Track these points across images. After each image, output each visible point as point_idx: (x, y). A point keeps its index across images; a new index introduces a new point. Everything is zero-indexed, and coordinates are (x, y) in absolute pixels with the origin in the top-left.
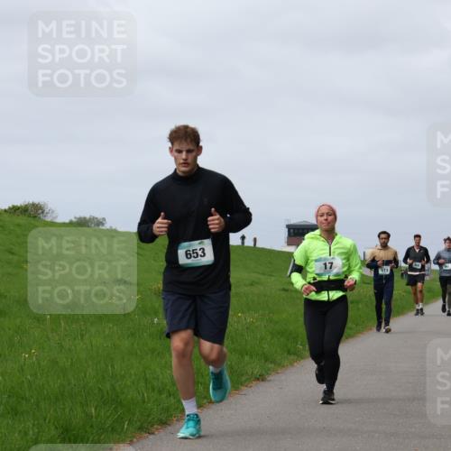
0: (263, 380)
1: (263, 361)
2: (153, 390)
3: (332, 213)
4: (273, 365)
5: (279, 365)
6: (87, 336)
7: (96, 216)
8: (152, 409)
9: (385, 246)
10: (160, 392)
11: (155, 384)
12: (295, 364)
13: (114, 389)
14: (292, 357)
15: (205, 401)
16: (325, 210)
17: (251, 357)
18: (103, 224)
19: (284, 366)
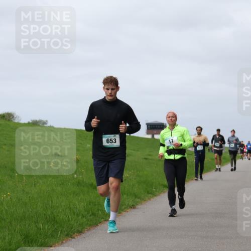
0: (134, 208)
1: (134, 198)
2: (74, 213)
3: (175, 116)
4: (139, 200)
5: (143, 199)
6: (38, 184)
7: (42, 119)
8: (73, 224)
9: (199, 134)
10: (78, 215)
11: (75, 211)
12: (152, 199)
13: (53, 213)
14: (150, 195)
15: (103, 220)
16: (171, 115)
17: (127, 195)
18: (46, 124)
19: (145, 200)
